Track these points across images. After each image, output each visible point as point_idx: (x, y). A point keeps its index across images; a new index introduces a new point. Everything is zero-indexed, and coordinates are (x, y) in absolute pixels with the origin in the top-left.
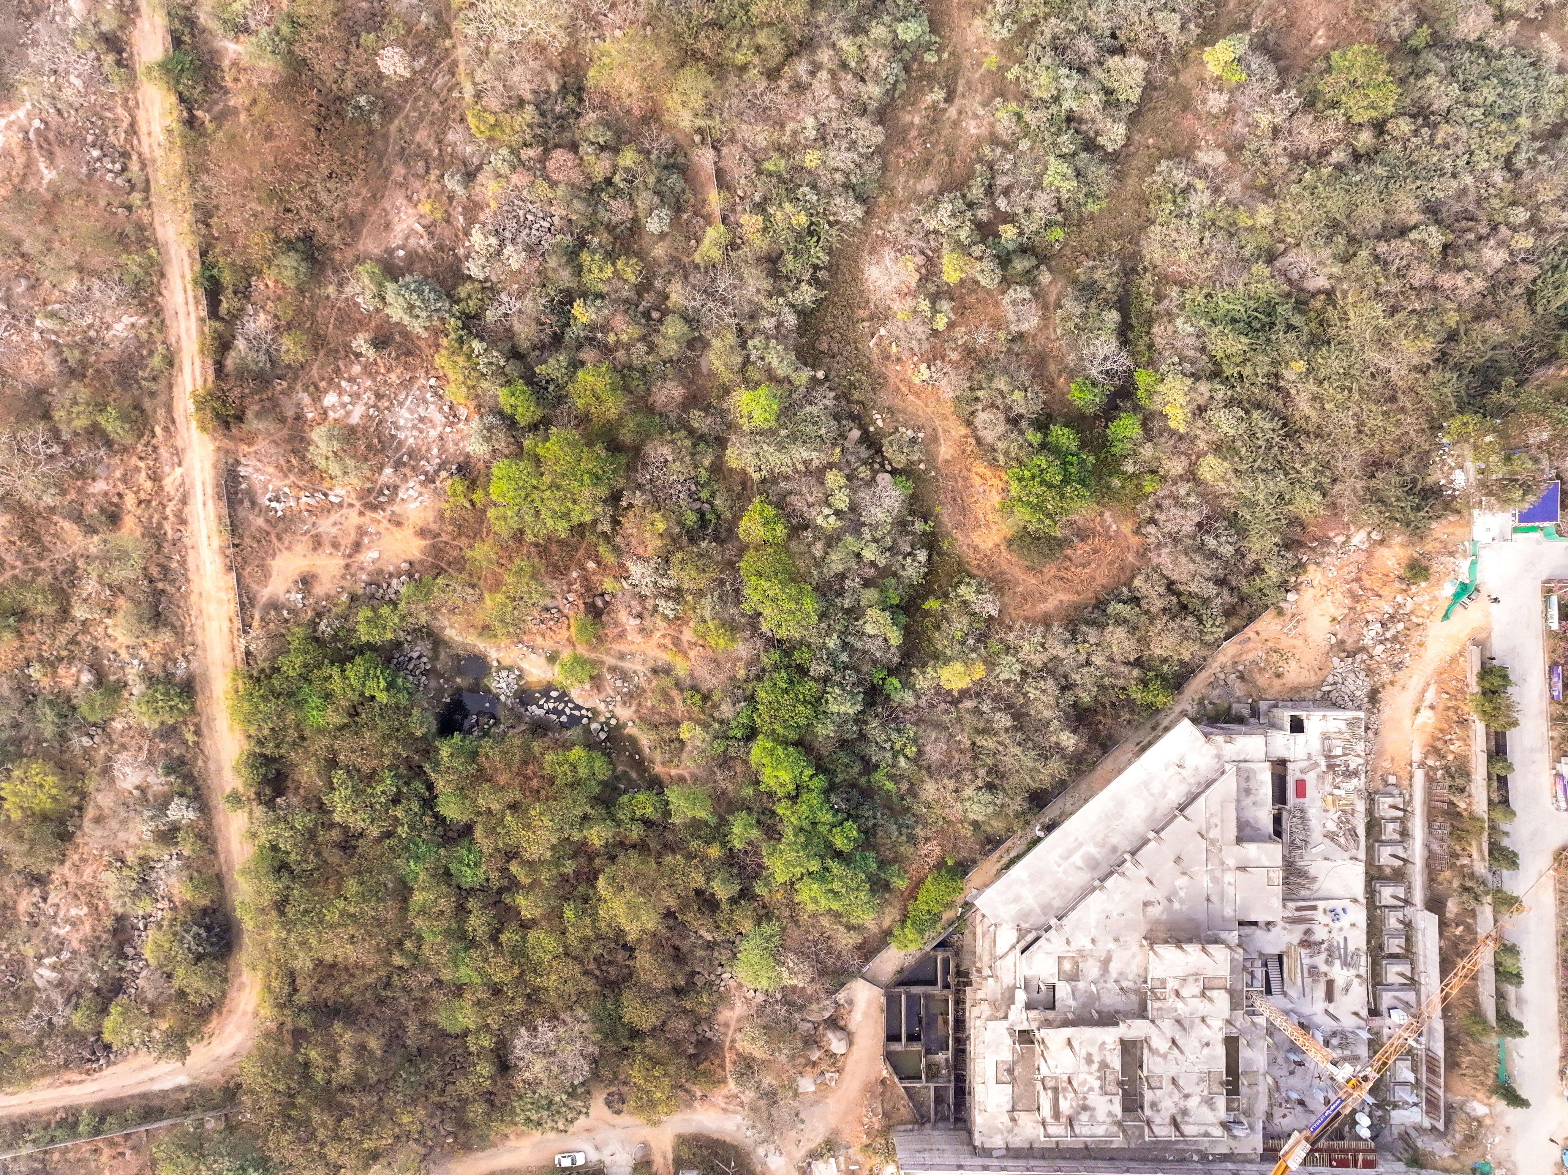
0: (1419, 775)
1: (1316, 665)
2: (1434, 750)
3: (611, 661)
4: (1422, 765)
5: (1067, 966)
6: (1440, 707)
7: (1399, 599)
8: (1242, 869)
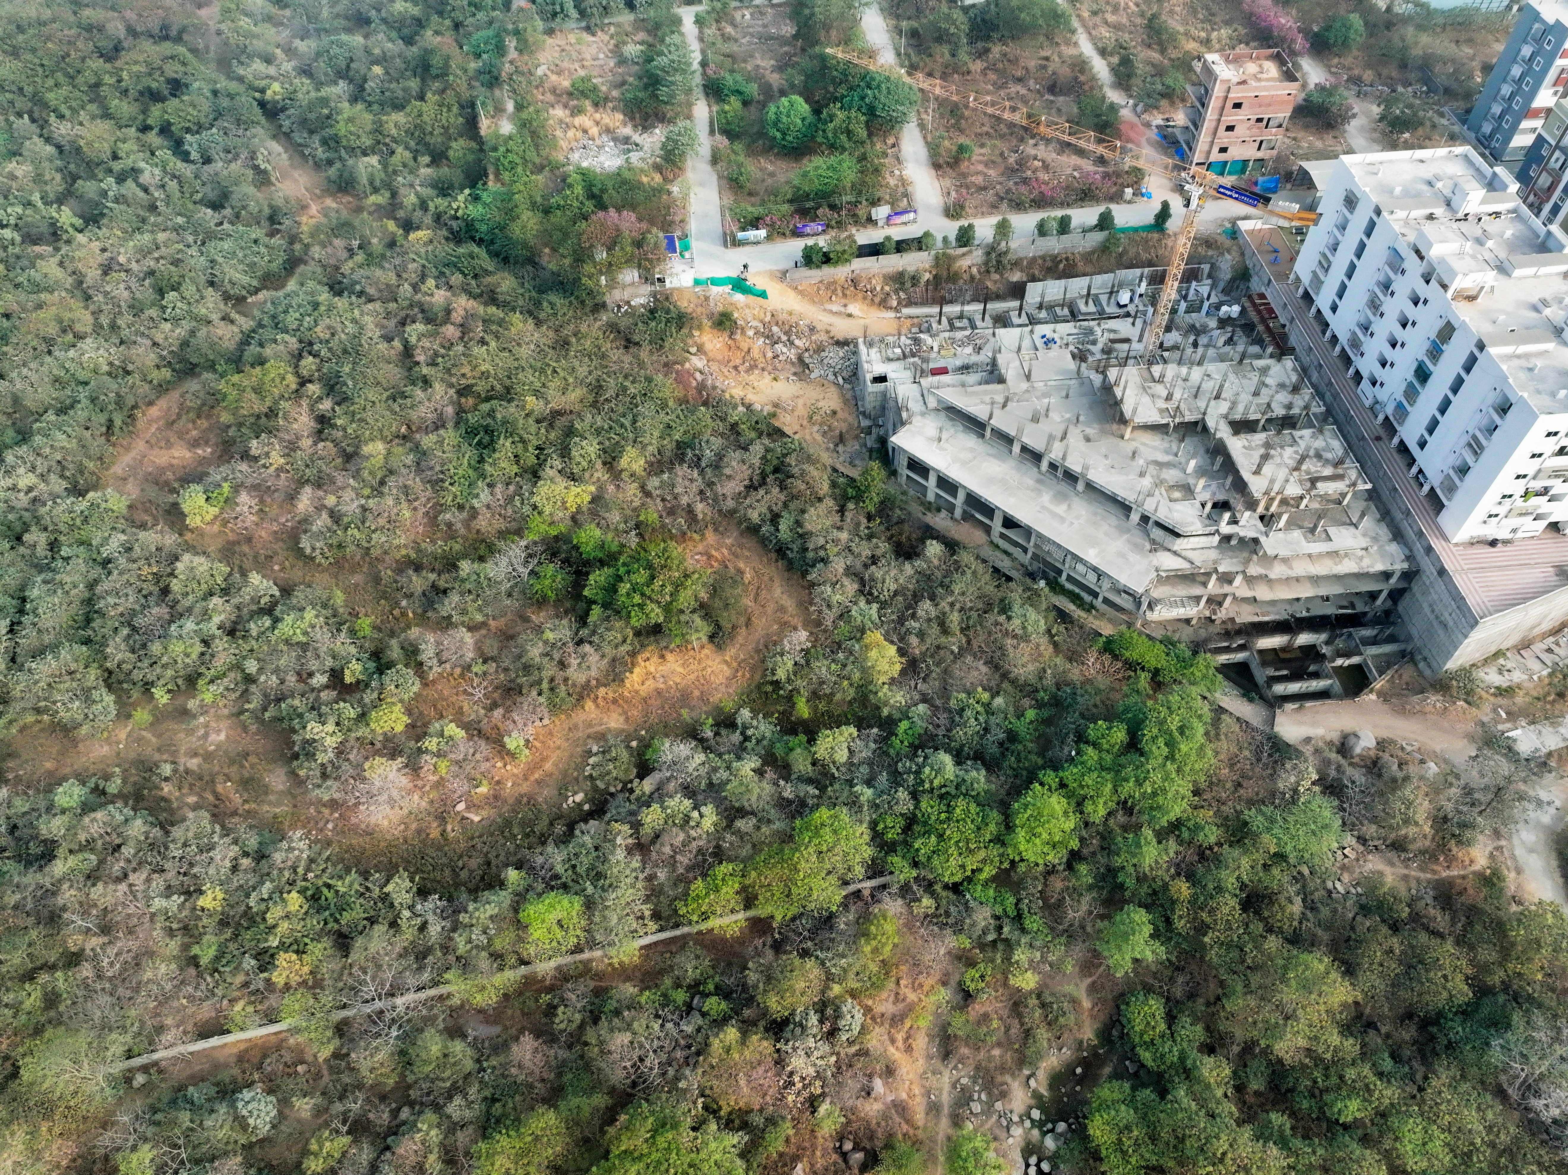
0: (906, 311)
1: (819, 389)
2: (883, 304)
3: (944, 1124)
4: (896, 310)
5: (1177, 495)
6: (844, 301)
7: (751, 333)
8: (1028, 377)
